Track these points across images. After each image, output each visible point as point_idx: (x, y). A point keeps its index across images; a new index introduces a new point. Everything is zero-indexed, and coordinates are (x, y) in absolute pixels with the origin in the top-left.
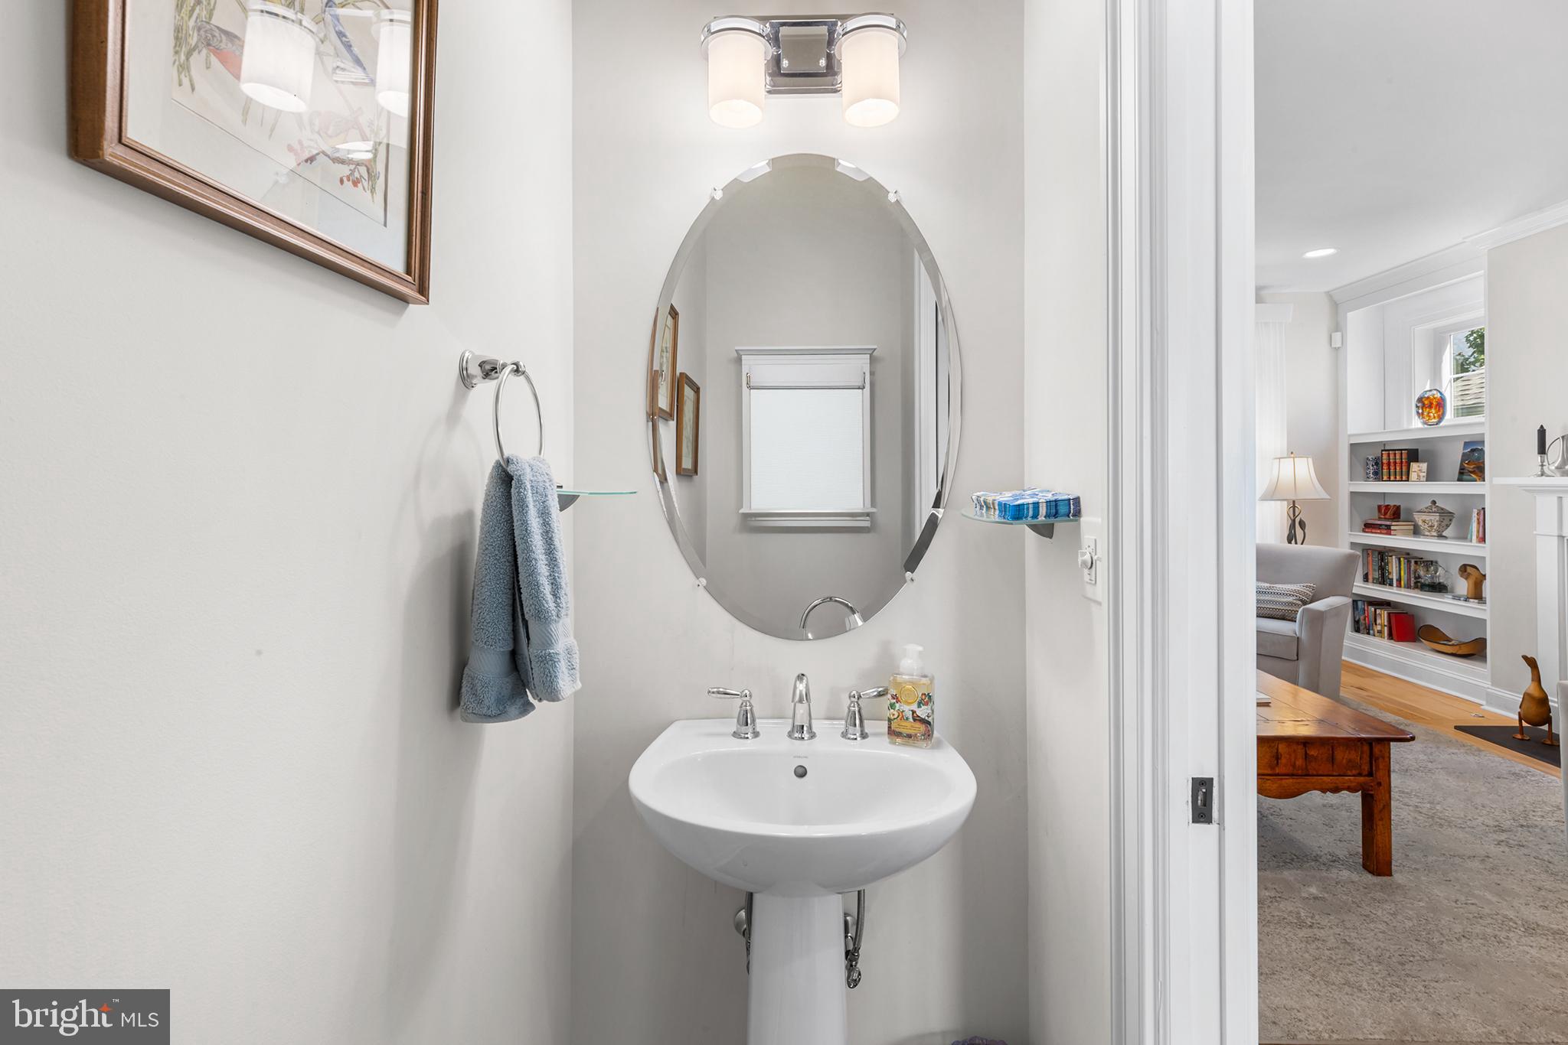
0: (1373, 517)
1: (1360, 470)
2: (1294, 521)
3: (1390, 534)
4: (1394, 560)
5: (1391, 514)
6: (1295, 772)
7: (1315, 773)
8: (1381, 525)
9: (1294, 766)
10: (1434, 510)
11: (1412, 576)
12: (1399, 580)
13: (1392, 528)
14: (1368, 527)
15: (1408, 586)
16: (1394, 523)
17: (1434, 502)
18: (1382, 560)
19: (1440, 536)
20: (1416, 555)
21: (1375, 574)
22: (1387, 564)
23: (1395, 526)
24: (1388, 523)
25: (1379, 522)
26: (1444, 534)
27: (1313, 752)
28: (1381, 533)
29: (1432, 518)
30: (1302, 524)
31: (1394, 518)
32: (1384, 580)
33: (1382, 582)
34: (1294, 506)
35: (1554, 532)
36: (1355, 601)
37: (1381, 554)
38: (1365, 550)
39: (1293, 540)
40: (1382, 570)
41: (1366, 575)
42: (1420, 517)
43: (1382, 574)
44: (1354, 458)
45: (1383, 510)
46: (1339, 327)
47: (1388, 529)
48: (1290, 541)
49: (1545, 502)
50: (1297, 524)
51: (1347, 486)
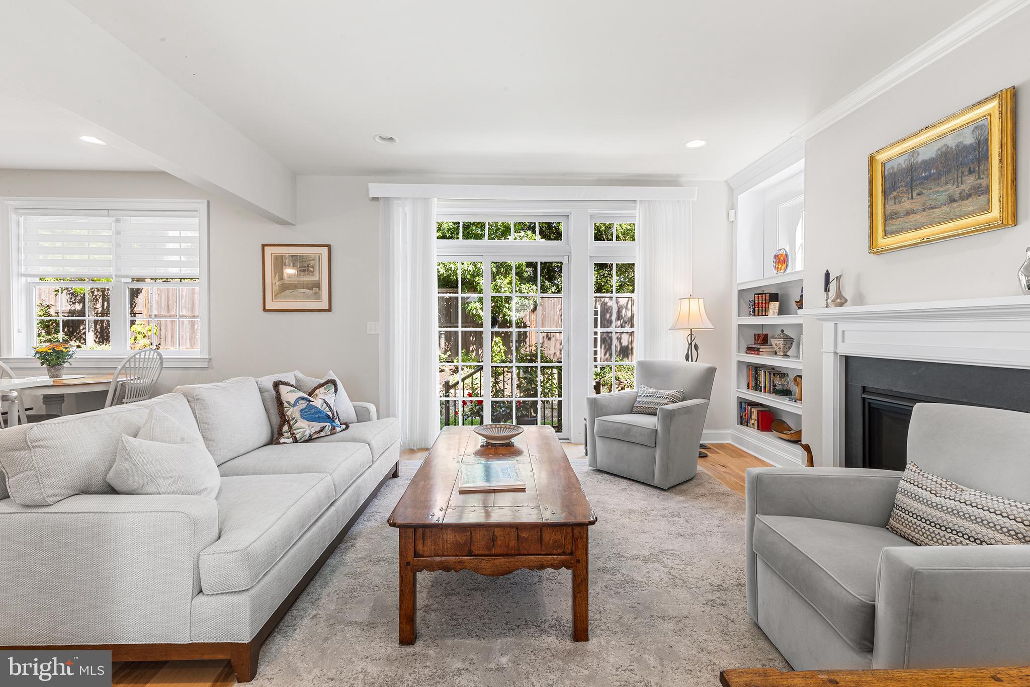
0: (751, 342)
1: (745, 308)
2: (691, 344)
3: (759, 355)
4: (762, 373)
5: (762, 340)
6: (509, 552)
7: (526, 553)
8: (754, 348)
9: (508, 547)
10: (782, 336)
11: (772, 384)
12: (765, 388)
13: (761, 350)
14: (750, 350)
15: (770, 392)
16: (762, 347)
17: (782, 331)
18: (756, 373)
19: (785, 355)
20: (778, 369)
21: (753, 384)
22: (759, 376)
23: (763, 349)
24: (758, 346)
25: (754, 346)
26: (788, 354)
27: (524, 535)
28: (754, 354)
29: (780, 342)
30: (696, 347)
31: (763, 343)
32: (757, 388)
33: (756, 390)
34: (691, 334)
35: (832, 350)
36: (741, 403)
37: (755, 369)
38: (748, 366)
39: (690, 359)
40: (757, 380)
41: (748, 384)
42: (777, 342)
43: (756, 383)
44: (741, 300)
45: (757, 337)
46: (733, 206)
47: (759, 351)
48: (687, 359)
49: (829, 327)
50: (693, 347)
51: (736, 320)
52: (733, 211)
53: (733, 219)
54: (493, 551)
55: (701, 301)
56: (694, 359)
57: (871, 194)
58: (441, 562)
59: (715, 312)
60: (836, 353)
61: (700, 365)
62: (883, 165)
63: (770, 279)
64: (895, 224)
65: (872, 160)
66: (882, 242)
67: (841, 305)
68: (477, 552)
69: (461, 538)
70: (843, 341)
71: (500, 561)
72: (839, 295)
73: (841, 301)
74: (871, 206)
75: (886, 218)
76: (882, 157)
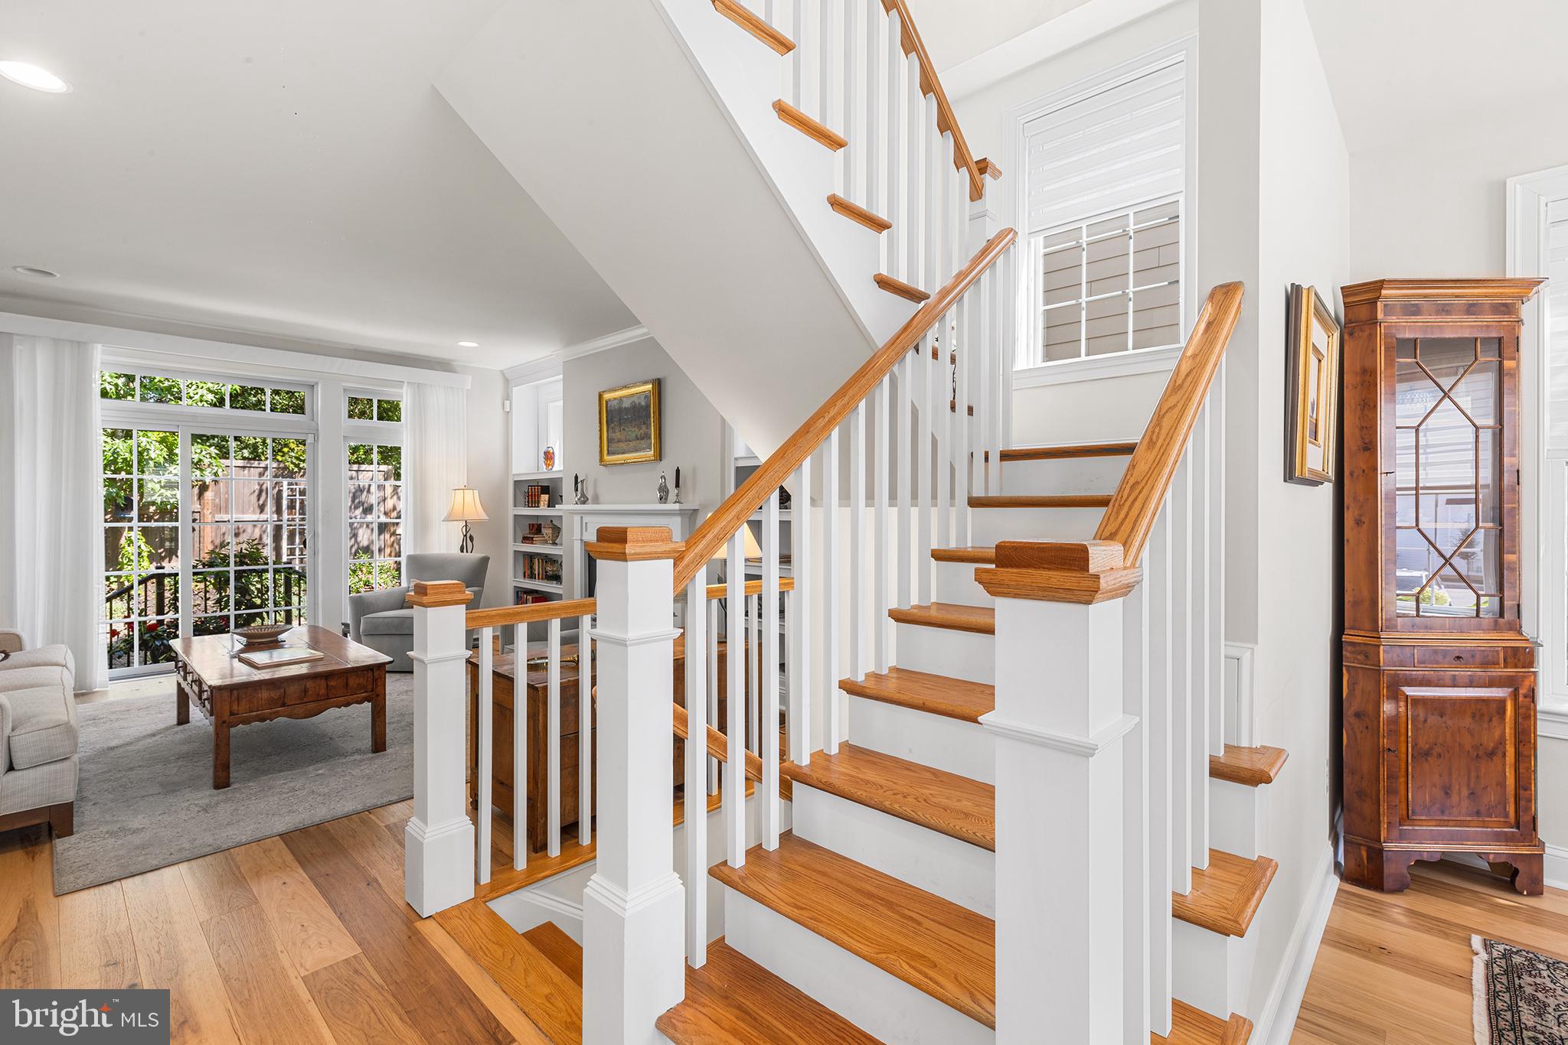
0: (527, 532)
1: (521, 498)
2: (466, 535)
3: (532, 543)
4: (536, 561)
5: (535, 530)
6: (319, 699)
7: (334, 697)
8: (530, 538)
9: (318, 695)
10: (551, 526)
11: (544, 571)
12: (539, 575)
14: (526, 539)
15: (542, 579)
16: (535, 536)
17: (552, 521)
18: (531, 561)
19: (554, 543)
20: (549, 557)
21: (528, 572)
22: (533, 564)
23: (536, 538)
24: (533, 536)
25: (529, 536)
26: (556, 542)
27: (332, 683)
28: (529, 543)
29: (549, 531)
30: (471, 539)
31: (536, 533)
32: (532, 576)
33: (531, 578)
34: (466, 526)
35: (579, 538)
36: (517, 592)
37: (530, 557)
38: (524, 556)
39: (465, 550)
40: (532, 568)
41: (525, 573)
42: (546, 531)
43: (531, 571)
44: (517, 490)
45: (531, 526)
46: (507, 397)
47: (533, 540)
48: (462, 551)
49: (577, 518)
50: (468, 537)
51: (512, 511)
52: (508, 402)
53: (508, 410)
54: (305, 700)
55: (476, 492)
56: (469, 550)
57: (600, 422)
58: (257, 716)
59: (491, 503)
60: (581, 540)
61: (476, 555)
62: (607, 402)
63: (543, 474)
64: (613, 448)
65: (600, 396)
66: (606, 458)
67: (584, 503)
68: (290, 703)
69: (275, 694)
70: (586, 530)
71: (313, 705)
72: (583, 495)
73: (584, 500)
74: (601, 430)
75: (609, 441)
76: (607, 396)
